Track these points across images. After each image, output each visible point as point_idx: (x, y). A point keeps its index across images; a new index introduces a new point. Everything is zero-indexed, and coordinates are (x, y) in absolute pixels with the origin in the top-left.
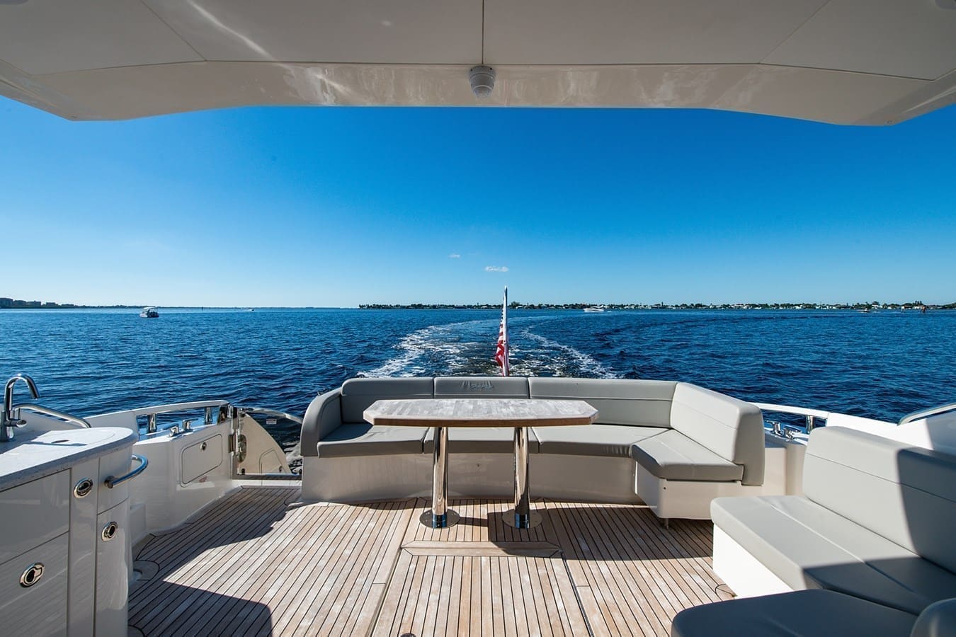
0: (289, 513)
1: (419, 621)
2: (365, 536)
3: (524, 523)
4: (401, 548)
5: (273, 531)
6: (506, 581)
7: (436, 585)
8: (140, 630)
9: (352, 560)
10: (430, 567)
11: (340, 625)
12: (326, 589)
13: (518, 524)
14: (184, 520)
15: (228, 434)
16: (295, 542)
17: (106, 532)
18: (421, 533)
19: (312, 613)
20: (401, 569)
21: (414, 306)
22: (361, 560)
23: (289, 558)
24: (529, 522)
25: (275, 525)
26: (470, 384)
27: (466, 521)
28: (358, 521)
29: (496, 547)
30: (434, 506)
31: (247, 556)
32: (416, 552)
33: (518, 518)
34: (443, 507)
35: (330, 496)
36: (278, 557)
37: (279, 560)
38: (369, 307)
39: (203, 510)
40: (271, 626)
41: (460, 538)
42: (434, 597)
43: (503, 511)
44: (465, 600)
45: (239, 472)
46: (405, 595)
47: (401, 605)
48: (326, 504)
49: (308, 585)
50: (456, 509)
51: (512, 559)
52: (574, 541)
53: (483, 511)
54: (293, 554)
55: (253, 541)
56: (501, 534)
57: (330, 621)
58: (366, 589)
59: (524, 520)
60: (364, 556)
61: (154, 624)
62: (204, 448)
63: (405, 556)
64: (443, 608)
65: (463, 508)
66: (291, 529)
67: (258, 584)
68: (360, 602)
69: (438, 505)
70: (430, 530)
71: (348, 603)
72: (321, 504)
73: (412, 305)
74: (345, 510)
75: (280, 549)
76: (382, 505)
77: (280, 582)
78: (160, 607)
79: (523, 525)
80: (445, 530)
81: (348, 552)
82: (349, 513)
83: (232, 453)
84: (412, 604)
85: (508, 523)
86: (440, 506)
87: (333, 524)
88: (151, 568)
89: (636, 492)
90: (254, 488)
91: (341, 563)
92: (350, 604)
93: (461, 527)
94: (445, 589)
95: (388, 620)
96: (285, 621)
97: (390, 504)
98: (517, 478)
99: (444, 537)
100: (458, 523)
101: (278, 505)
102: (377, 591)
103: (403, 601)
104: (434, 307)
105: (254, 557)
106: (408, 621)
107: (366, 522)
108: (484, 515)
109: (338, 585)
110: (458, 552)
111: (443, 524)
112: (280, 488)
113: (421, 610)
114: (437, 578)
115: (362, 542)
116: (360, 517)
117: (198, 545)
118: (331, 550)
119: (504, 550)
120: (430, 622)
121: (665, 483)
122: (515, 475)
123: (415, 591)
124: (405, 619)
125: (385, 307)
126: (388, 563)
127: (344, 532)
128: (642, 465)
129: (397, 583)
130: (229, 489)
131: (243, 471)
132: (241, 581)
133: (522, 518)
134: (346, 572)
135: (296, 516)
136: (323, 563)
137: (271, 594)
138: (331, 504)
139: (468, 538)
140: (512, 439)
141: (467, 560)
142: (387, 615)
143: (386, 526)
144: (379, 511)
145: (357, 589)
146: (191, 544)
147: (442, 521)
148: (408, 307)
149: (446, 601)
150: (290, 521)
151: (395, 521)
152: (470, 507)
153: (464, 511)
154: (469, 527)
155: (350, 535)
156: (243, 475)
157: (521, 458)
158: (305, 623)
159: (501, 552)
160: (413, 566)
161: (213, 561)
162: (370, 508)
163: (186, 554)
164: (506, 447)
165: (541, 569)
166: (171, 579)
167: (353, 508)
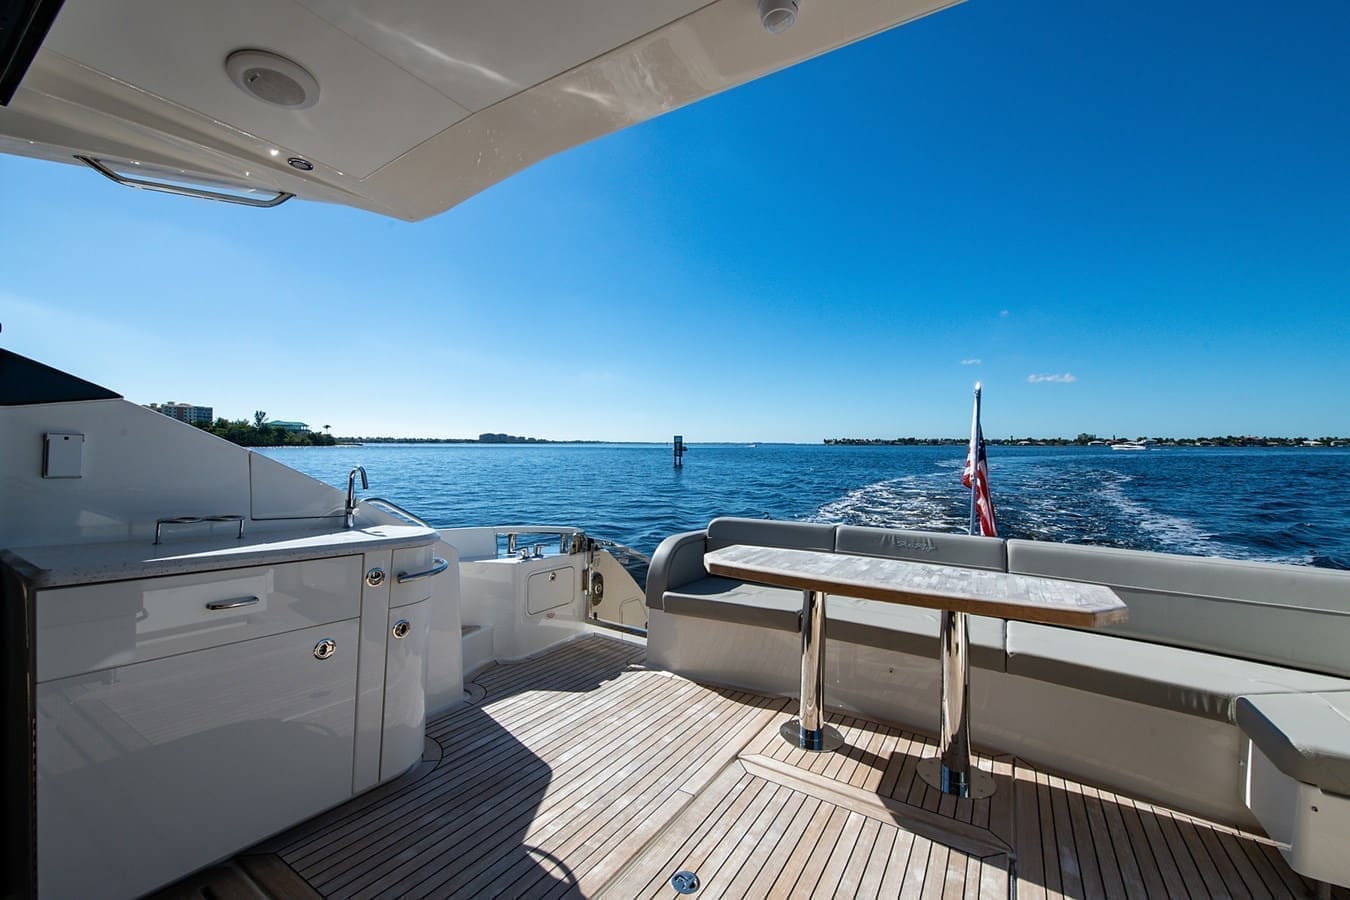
0: (624, 675)
1: (713, 864)
2: (698, 727)
3: (958, 787)
4: (736, 757)
5: (599, 690)
6: (878, 863)
7: (761, 825)
8: (442, 749)
9: (668, 751)
10: (765, 796)
11: (615, 824)
12: (622, 775)
13: (947, 783)
14: (528, 655)
15: (581, 569)
16: (616, 709)
17: (397, 629)
18: (773, 747)
19: (595, 796)
20: (722, 785)
21: (903, 442)
22: (679, 755)
23: (602, 725)
24: (968, 787)
25: (605, 684)
26: (896, 540)
27: (851, 752)
28: (699, 706)
29: (881, 804)
30: (801, 713)
31: (563, 708)
32: (753, 770)
33: (946, 775)
34: (815, 718)
35: (676, 667)
36: (593, 719)
37: (591, 723)
38: (837, 442)
39: (548, 650)
40: (543, 796)
41: (830, 773)
42: (750, 840)
43: (923, 756)
44: (796, 865)
45: (591, 615)
46: (712, 820)
47: (700, 832)
48: (670, 675)
49: (605, 763)
50: (843, 730)
51: (906, 836)
52: (1050, 850)
53: (886, 745)
54: (608, 721)
55: (576, 694)
56: (903, 790)
57: (608, 814)
58: (667, 792)
59: (959, 781)
60: (684, 750)
61: (455, 748)
62: (553, 578)
63: (735, 771)
64: (756, 861)
65: (855, 731)
66: (619, 693)
67: (558, 743)
68: (652, 806)
69: (808, 715)
70: (789, 746)
71: (638, 802)
72: (664, 673)
73: (900, 440)
74: (690, 688)
75: (597, 712)
76: (737, 696)
77: (579, 748)
78: (468, 733)
79: (955, 790)
80: (813, 755)
81: (668, 739)
82: (693, 693)
83: (586, 592)
84: (716, 835)
85: (925, 778)
86: (811, 716)
87: (666, 702)
88: (480, 692)
89: (1248, 803)
90: (605, 638)
91: (654, 750)
92: (639, 804)
93: (839, 758)
94: (772, 837)
95: (675, 843)
96: (563, 793)
97: (748, 697)
98: (946, 704)
99: (806, 763)
100: (836, 751)
101: (621, 662)
102: (680, 800)
103: (706, 827)
104: (935, 442)
105: (569, 712)
106: (700, 856)
107: (707, 709)
108: (885, 751)
109: (637, 776)
110: (817, 792)
111: (816, 745)
112: (631, 644)
113: (723, 851)
114: (768, 815)
115: (690, 733)
116: (704, 701)
117: (527, 683)
118: (650, 731)
119: (892, 814)
120: (728, 872)
121: (1315, 796)
122: (942, 700)
123: (728, 820)
124: (698, 852)
125: (859, 443)
126: (710, 770)
127: (674, 714)
128: (1261, 749)
129: (708, 800)
130: (581, 634)
131: (595, 615)
132: (545, 733)
133: (954, 778)
134: (653, 763)
135: (630, 681)
136: (633, 743)
137: (564, 758)
138: (676, 677)
139: (845, 776)
140: (937, 634)
141: (825, 808)
142: (675, 838)
143: (730, 723)
144: (730, 702)
145: (657, 788)
146: (521, 680)
147: (814, 741)
148: (893, 443)
149: (765, 852)
150: (622, 684)
151: (746, 720)
152: (867, 735)
153: (853, 736)
154: (852, 763)
155: (680, 720)
156: (595, 621)
157: (952, 673)
158: (581, 806)
159: (886, 816)
160: (741, 786)
161: (532, 704)
162: (720, 694)
163: (513, 689)
164: (927, 647)
165: (955, 870)
166: (488, 710)
167: (700, 688)
